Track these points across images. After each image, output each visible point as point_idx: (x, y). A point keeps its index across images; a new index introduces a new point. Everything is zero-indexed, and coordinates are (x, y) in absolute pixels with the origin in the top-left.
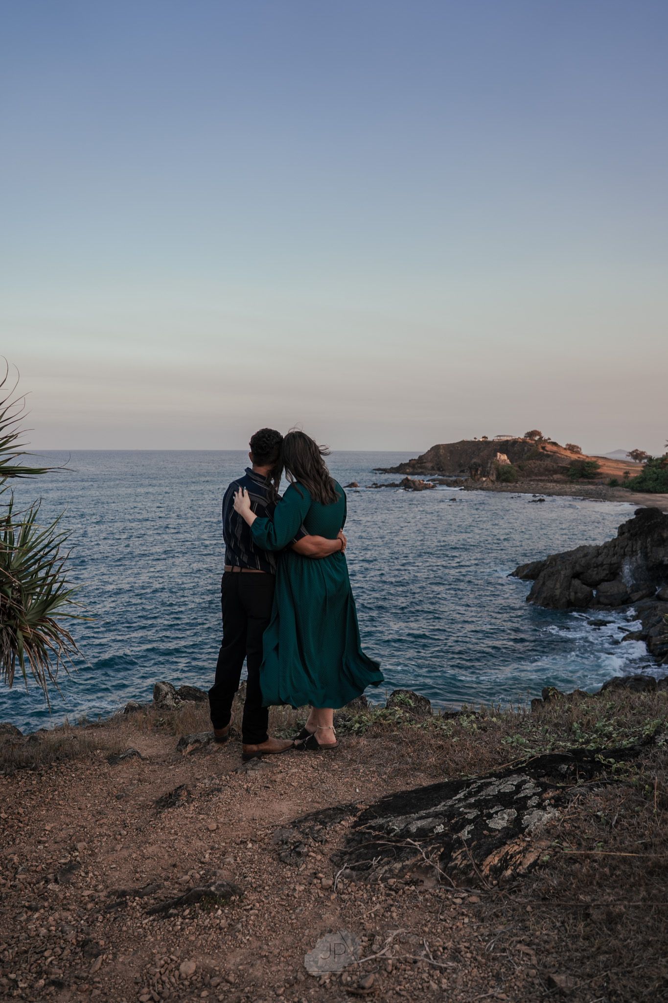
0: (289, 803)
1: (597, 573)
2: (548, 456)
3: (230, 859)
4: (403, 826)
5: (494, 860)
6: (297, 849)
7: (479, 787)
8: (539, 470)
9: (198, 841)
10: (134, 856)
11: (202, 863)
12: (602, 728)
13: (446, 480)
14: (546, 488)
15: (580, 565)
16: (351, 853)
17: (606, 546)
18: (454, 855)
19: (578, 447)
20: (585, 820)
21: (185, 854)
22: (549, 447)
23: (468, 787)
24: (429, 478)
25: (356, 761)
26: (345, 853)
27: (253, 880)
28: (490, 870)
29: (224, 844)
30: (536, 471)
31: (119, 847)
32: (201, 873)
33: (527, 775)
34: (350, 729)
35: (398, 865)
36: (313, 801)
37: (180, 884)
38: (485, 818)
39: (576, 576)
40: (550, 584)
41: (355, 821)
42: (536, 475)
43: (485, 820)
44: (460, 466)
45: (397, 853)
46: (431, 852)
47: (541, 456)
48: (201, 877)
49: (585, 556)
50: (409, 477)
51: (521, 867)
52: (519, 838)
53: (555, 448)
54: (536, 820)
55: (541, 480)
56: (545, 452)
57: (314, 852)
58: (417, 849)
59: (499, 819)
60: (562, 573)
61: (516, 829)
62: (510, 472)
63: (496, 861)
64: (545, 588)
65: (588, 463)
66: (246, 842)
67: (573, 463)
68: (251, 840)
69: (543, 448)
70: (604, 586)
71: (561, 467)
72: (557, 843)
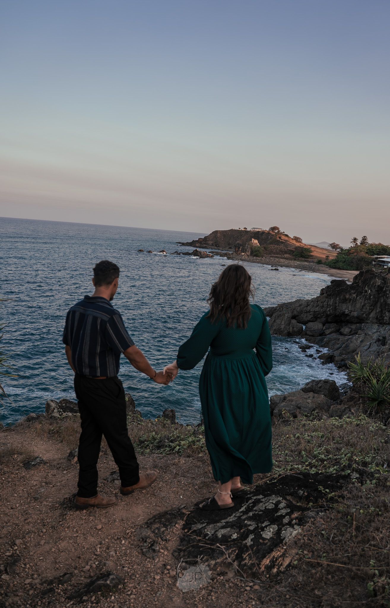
0: (142, 506)
1: (306, 317)
2: (282, 243)
3: (113, 553)
4: (213, 532)
5: (266, 561)
6: (153, 547)
7: (253, 503)
8: (276, 250)
9: (91, 537)
10: (53, 550)
11: (96, 555)
12: (318, 455)
13: (220, 253)
14: (280, 262)
15: (297, 311)
16: (184, 551)
17: (313, 301)
18: (245, 556)
19: (300, 239)
20: (315, 536)
21: (84, 548)
22: (283, 237)
23: (247, 502)
24: (210, 250)
25: (179, 475)
26: (180, 550)
27: (129, 570)
28: (265, 568)
29: (107, 540)
30: (274, 251)
31: (42, 542)
32: (96, 563)
33: (281, 497)
34: (173, 450)
35: (213, 562)
36: (156, 505)
37: (84, 572)
38: (260, 530)
39: (294, 317)
40: (278, 321)
41: (184, 525)
42: (274, 254)
43: (260, 532)
44: (229, 244)
45: (212, 554)
46: (231, 553)
47: (278, 243)
48: (97, 566)
49: (300, 305)
50: (198, 249)
51: (282, 567)
52: (280, 547)
53: (286, 238)
54: (289, 535)
55: (277, 257)
56: (281, 240)
57: (162, 549)
58: (223, 551)
59: (268, 532)
60: (286, 315)
61: (277, 540)
62: (259, 251)
63: (268, 562)
64: (275, 324)
65: (305, 249)
66: (120, 538)
67: (297, 248)
68: (123, 537)
69: (280, 238)
70: (310, 324)
71: (290, 250)
72: (302, 552)
